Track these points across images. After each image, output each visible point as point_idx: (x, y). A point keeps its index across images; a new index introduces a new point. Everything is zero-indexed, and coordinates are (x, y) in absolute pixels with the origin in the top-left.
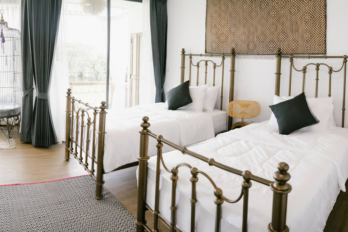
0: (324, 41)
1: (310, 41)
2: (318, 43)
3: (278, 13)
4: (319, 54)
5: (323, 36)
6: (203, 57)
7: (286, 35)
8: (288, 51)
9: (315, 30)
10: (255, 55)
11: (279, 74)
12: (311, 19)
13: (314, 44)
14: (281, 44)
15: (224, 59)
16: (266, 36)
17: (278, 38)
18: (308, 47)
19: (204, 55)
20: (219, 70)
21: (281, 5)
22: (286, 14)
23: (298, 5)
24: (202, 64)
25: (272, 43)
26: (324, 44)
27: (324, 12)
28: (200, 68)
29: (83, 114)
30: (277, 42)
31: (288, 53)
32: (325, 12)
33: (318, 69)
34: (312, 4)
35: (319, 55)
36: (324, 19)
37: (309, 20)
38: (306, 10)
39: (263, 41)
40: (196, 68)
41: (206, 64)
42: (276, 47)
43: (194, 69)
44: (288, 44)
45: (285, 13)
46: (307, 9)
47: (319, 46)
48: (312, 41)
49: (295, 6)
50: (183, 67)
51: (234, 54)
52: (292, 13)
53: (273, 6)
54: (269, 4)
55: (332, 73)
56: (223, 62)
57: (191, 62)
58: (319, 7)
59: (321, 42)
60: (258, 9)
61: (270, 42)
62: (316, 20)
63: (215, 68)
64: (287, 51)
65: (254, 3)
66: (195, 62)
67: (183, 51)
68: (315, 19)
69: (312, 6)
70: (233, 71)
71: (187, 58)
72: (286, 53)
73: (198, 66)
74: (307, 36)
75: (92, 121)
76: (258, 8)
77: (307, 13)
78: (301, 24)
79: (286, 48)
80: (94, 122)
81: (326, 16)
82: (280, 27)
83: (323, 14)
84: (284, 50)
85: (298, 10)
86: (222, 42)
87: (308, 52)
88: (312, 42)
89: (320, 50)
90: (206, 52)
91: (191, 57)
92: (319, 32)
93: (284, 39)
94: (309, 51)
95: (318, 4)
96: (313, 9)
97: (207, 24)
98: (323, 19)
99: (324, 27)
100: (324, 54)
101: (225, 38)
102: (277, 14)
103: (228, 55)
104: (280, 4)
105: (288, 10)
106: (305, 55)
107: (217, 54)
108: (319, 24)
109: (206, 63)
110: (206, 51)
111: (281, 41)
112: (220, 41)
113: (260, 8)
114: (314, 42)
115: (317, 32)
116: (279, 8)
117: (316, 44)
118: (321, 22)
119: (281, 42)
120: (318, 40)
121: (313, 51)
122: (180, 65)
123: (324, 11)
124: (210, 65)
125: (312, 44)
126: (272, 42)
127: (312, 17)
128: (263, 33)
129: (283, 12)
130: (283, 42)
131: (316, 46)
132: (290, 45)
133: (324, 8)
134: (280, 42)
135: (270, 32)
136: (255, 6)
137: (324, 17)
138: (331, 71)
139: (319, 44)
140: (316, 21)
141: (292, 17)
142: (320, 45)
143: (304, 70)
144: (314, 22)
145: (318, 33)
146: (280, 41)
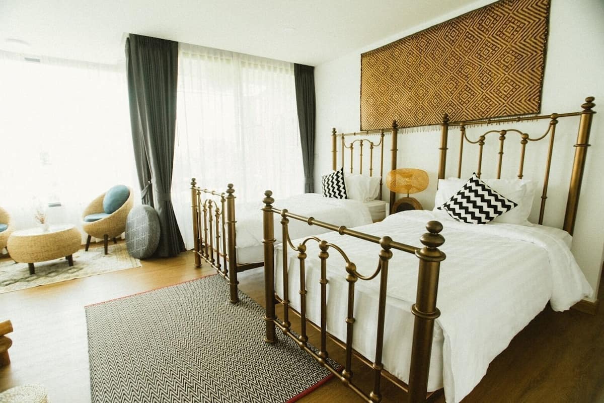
0: (537, 93)
1: (511, 95)
2: (526, 97)
3: (460, 60)
4: (527, 114)
5: (537, 84)
6: (357, 136)
7: (472, 93)
8: (475, 116)
9: (522, 78)
10: (425, 125)
11: (444, 149)
12: (516, 60)
13: (518, 99)
14: (464, 107)
15: (383, 135)
16: (442, 98)
17: (460, 99)
18: (507, 105)
19: (358, 134)
20: (377, 151)
21: (465, 48)
22: (473, 61)
23: (494, 43)
24: (357, 145)
25: (450, 107)
26: (536, 97)
27: (542, 45)
28: (353, 150)
29: (210, 205)
30: (458, 104)
31: (475, 119)
32: (545, 45)
33: (503, 138)
34: (520, 36)
35: (527, 116)
36: (542, 56)
37: (513, 63)
38: (507, 47)
39: (437, 105)
40: (350, 150)
41: (361, 145)
42: (456, 112)
43: (347, 151)
44: (475, 105)
45: (471, 58)
46: (510, 46)
47: (528, 102)
48: (515, 96)
49: (489, 44)
50: (335, 151)
51: (396, 128)
52: (483, 57)
53: (453, 51)
54: (446, 50)
55: (527, 142)
56: (382, 140)
57: (343, 144)
58: (532, 39)
59: (532, 95)
60: (430, 61)
61: (447, 106)
62: (525, 61)
63: (372, 148)
64: (472, 117)
65: (424, 52)
66: (348, 144)
67: (334, 131)
68: (524, 59)
69: (521, 39)
70: (395, 150)
71: (339, 139)
72: (471, 119)
73: (352, 148)
74: (506, 88)
75: (220, 211)
76: (430, 58)
77: (508, 53)
78: (498, 71)
79: (471, 112)
80: (223, 212)
81: (545, 52)
82: (463, 83)
83: (540, 48)
84: (468, 114)
85: (494, 50)
86: (382, 114)
87: (507, 113)
88: (514, 98)
89: (529, 108)
90: (361, 130)
91: (343, 138)
92: (530, 79)
93: (469, 99)
94: (509, 112)
95: (531, 33)
96: (521, 43)
97: (363, 94)
98: (540, 57)
99: (540, 69)
100: (536, 113)
101: (385, 109)
102: (458, 62)
103: (388, 130)
104: (463, 47)
105: (477, 53)
106: (501, 119)
107: (376, 131)
108: (530, 67)
109: (361, 143)
110: (361, 128)
111: (464, 102)
112: (379, 113)
113: (432, 58)
114: (518, 97)
115: (525, 80)
116: (461, 54)
117: (522, 99)
118: (535, 62)
119: (464, 105)
120: (526, 92)
121: (515, 111)
122: (332, 149)
123: (542, 43)
124: (366, 145)
125: (515, 100)
126: (450, 105)
127: (518, 57)
128: (437, 95)
129: (468, 58)
130: (467, 104)
131: (521, 103)
132: (479, 107)
133: (543, 39)
134: (462, 105)
135: (447, 93)
136: (425, 56)
137: (542, 54)
138: (526, 139)
139: (529, 98)
140: (525, 63)
141: (483, 63)
142: (529, 100)
143: (482, 141)
144: (522, 64)
145: (527, 81)
146: (462, 103)
